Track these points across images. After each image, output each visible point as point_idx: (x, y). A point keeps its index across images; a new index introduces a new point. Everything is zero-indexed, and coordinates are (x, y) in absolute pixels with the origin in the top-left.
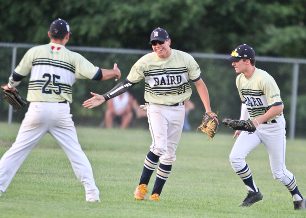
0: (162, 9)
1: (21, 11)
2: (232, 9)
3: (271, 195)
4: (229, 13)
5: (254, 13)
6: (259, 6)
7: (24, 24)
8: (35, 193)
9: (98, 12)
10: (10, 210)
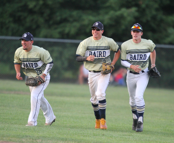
0: (111, 19)
1: (32, 20)
2: (149, 19)
3: (171, 122)
4: (148, 21)
5: (162, 21)
6: (164, 17)
7: (34, 27)
8: (40, 120)
9: (75, 20)
10: (26, 129)
